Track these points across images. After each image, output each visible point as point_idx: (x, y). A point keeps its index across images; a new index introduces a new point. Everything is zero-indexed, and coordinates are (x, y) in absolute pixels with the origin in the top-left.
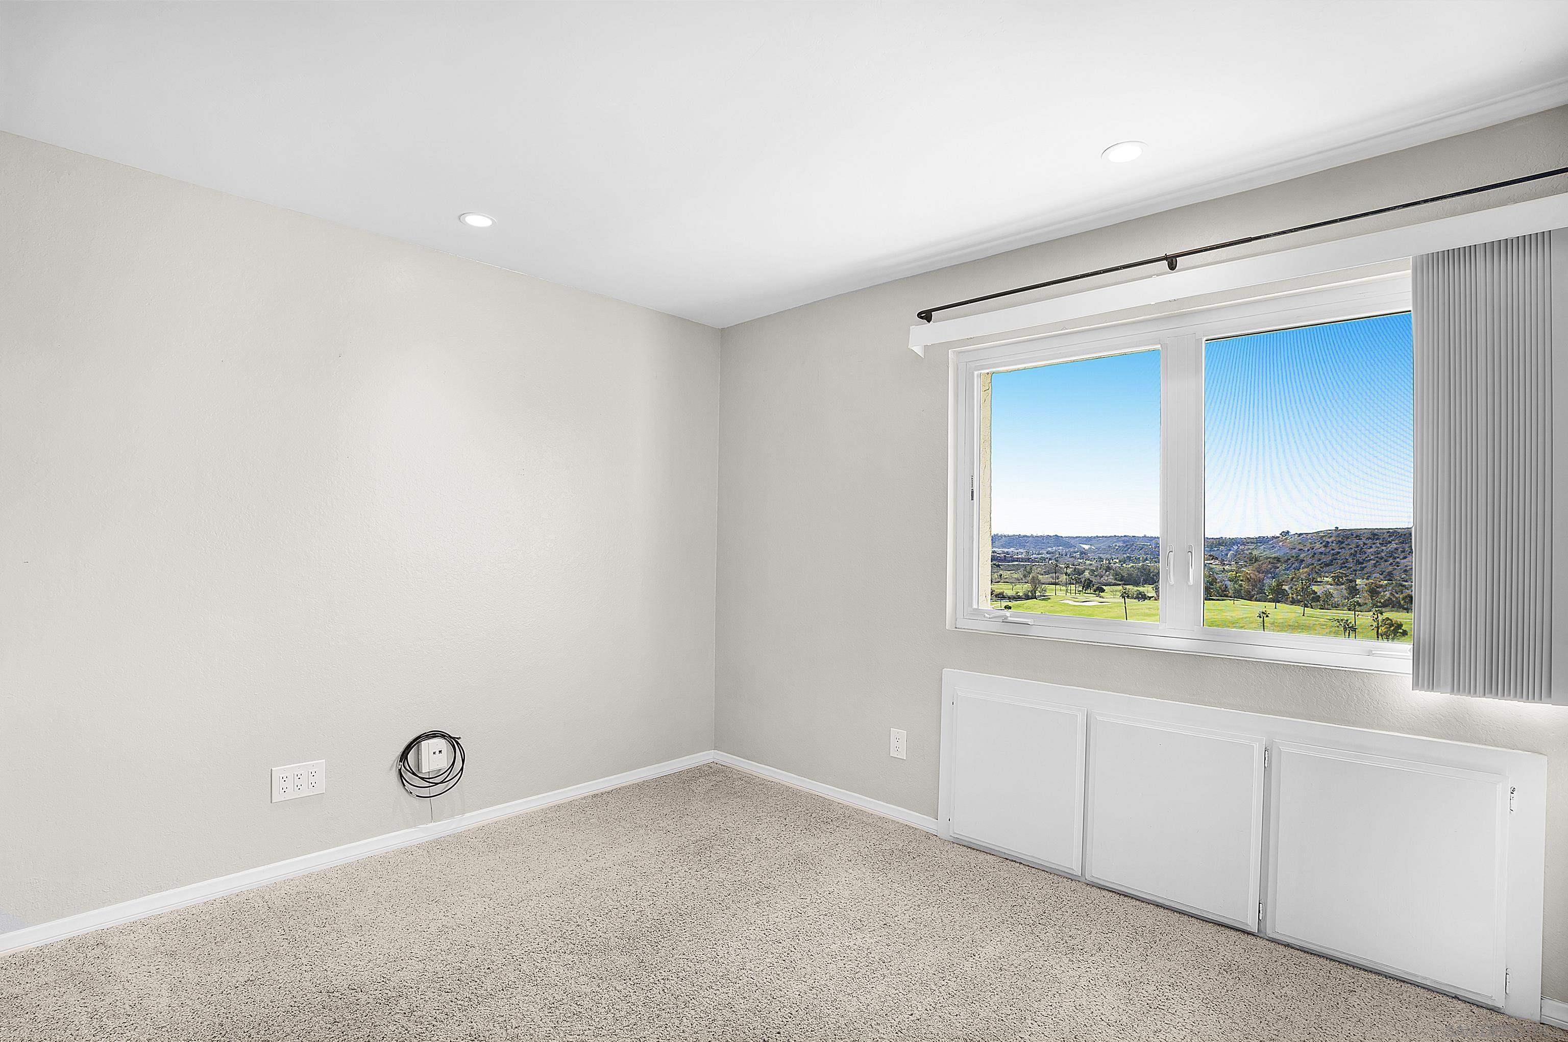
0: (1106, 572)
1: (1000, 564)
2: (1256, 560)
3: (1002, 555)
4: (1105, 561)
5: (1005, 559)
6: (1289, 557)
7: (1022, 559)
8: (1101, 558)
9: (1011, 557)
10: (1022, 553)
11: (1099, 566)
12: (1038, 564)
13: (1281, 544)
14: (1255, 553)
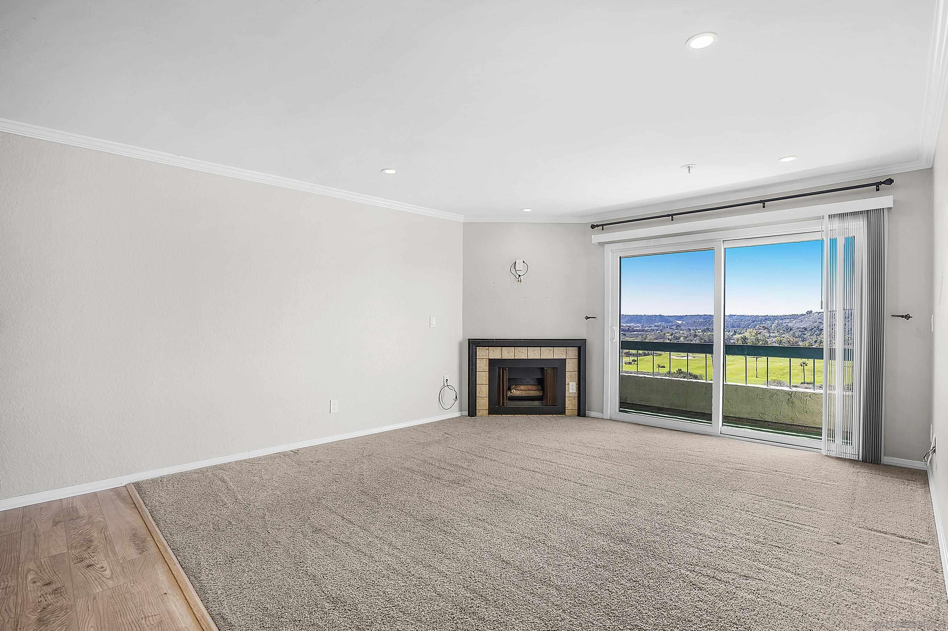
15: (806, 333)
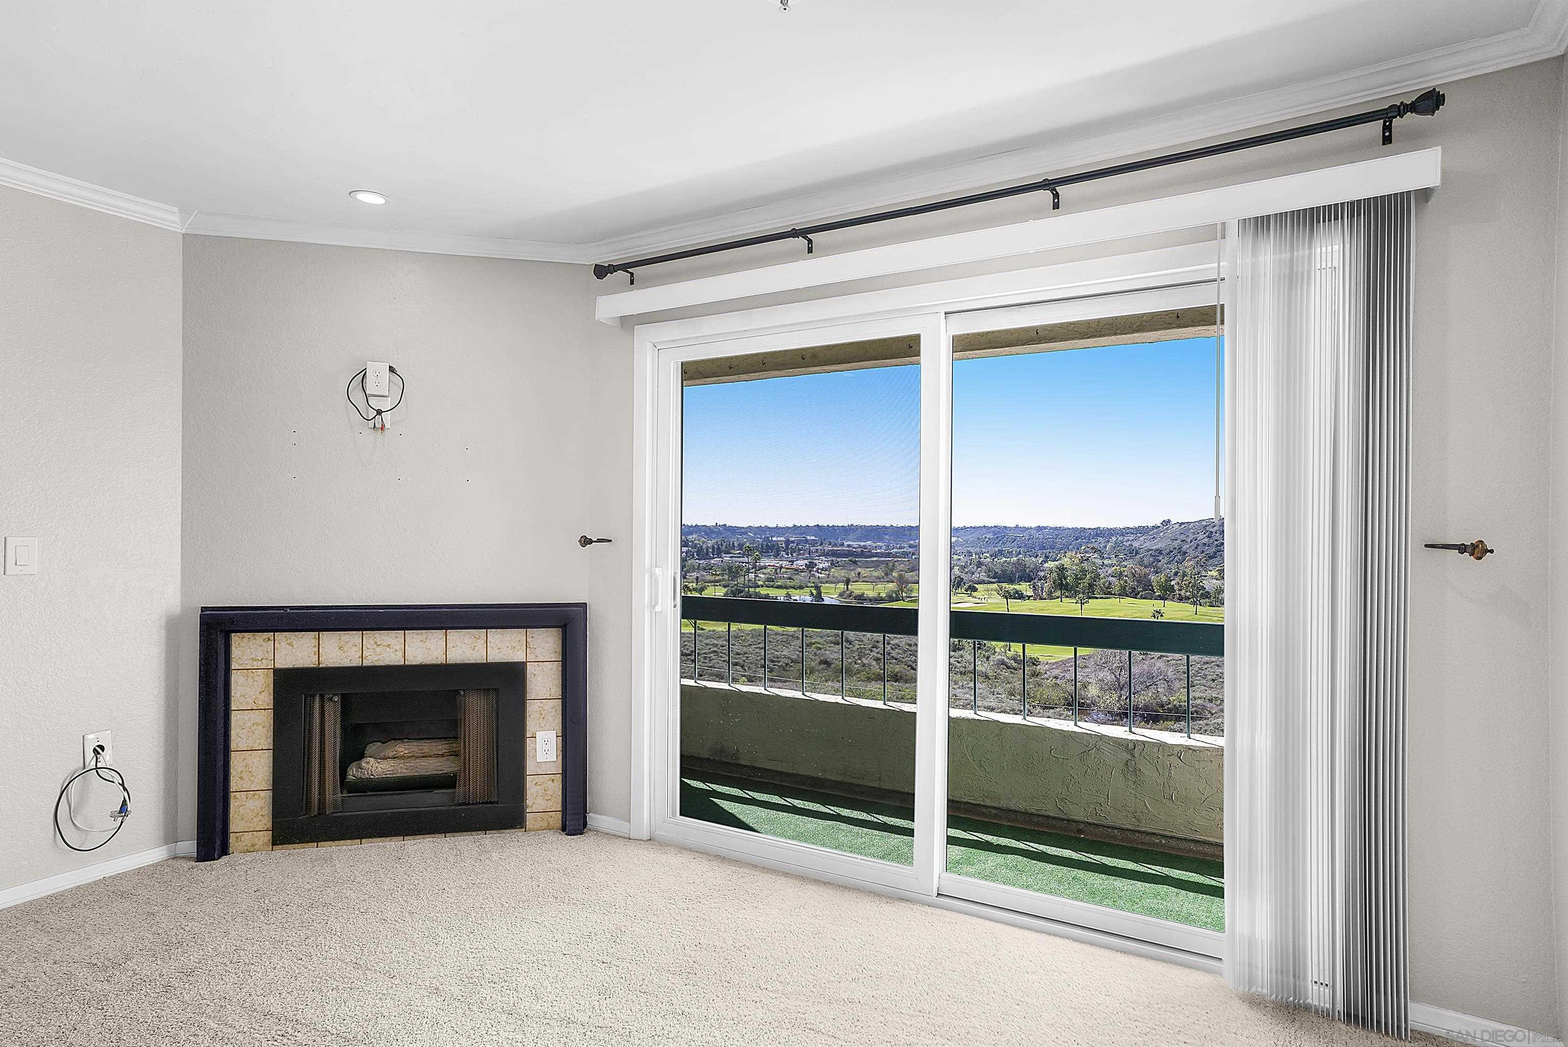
0: (977, 568)
1: (857, 559)
2: (1137, 553)
3: (859, 550)
4: (974, 555)
5: (862, 555)
6: (1172, 549)
7: (881, 553)
8: (970, 552)
9: (869, 551)
10: (880, 547)
11: (969, 562)
12: (900, 559)
13: (1161, 534)
14: (1136, 544)
15: (1160, 558)
